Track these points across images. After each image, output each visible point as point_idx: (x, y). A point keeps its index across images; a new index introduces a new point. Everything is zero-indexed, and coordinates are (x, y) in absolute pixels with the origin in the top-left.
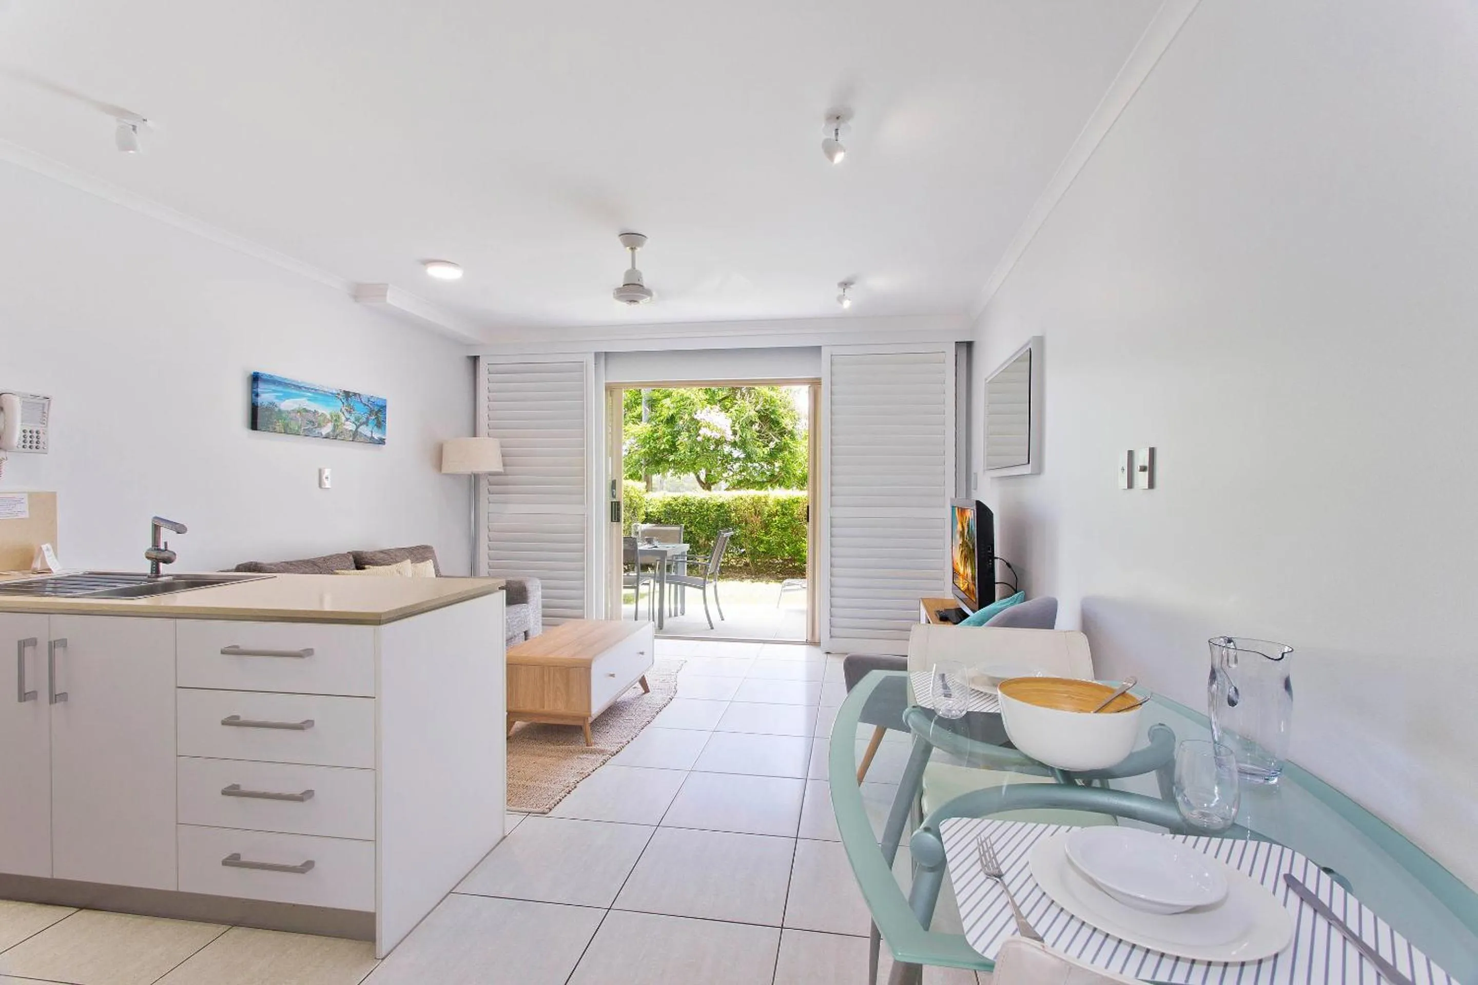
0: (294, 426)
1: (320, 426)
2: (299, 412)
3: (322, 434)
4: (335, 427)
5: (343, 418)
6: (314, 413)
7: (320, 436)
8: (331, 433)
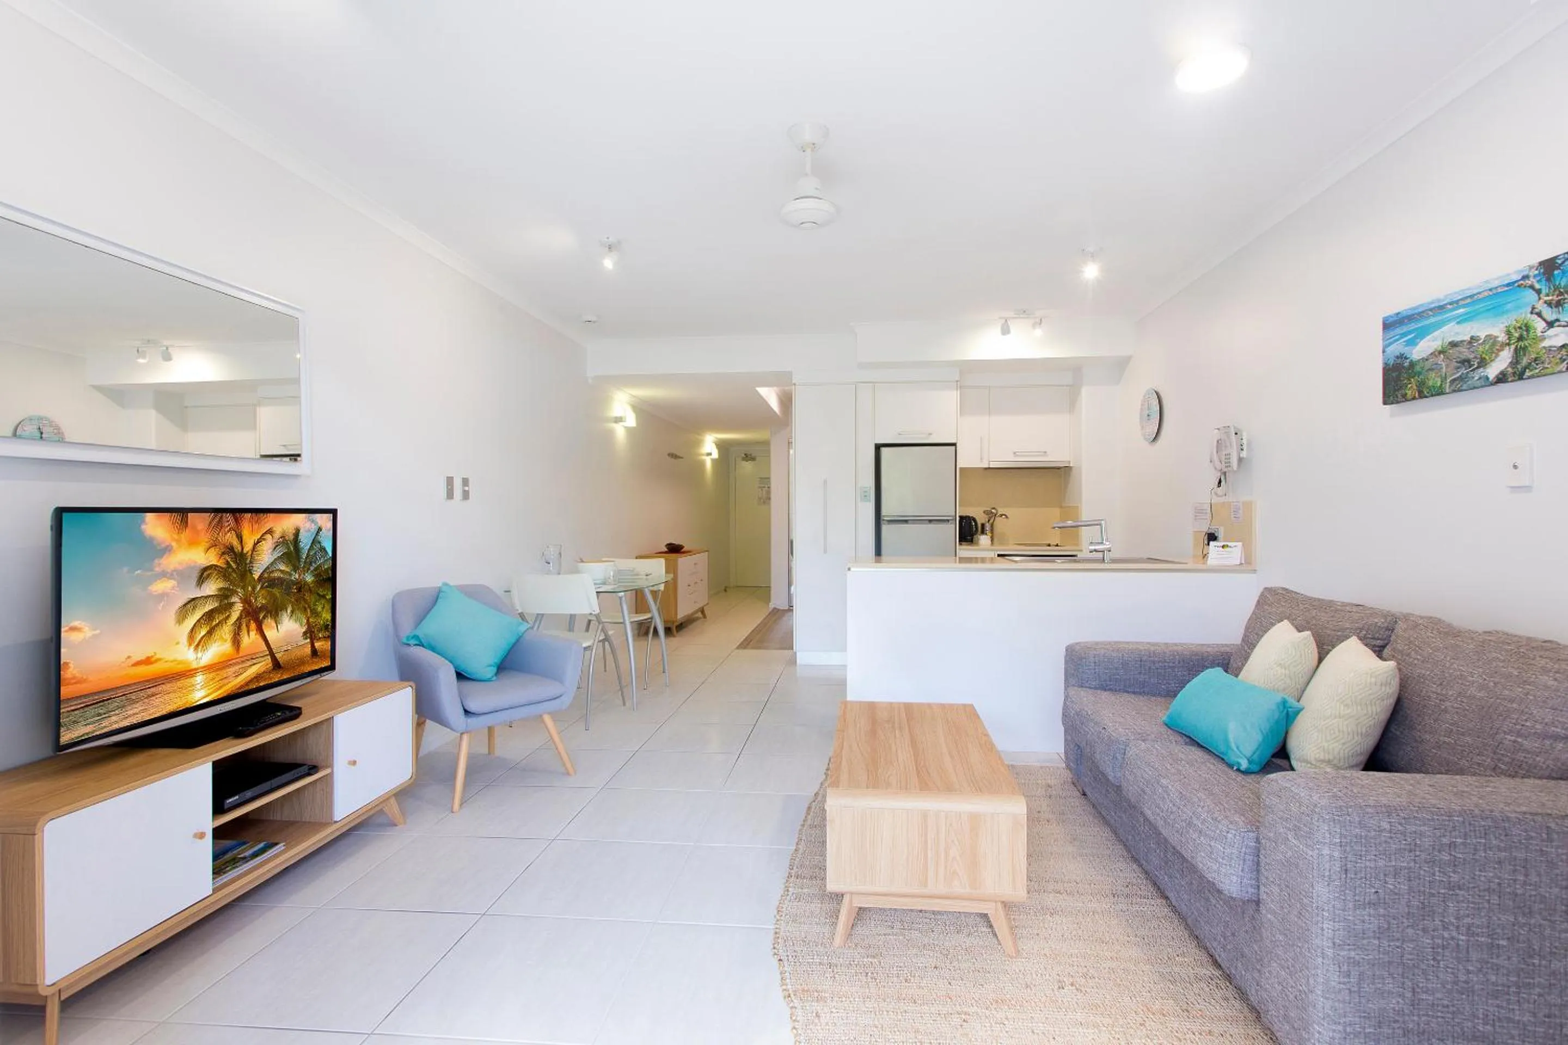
0: (1434, 380)
1: (1483, 363)
2: (1440, 352)
3: (1487, 378)
4: (1519, 353)
5: (1540, 325)
6: (1470, 343)
7: (1488, 383)
8: (1510, 369)
